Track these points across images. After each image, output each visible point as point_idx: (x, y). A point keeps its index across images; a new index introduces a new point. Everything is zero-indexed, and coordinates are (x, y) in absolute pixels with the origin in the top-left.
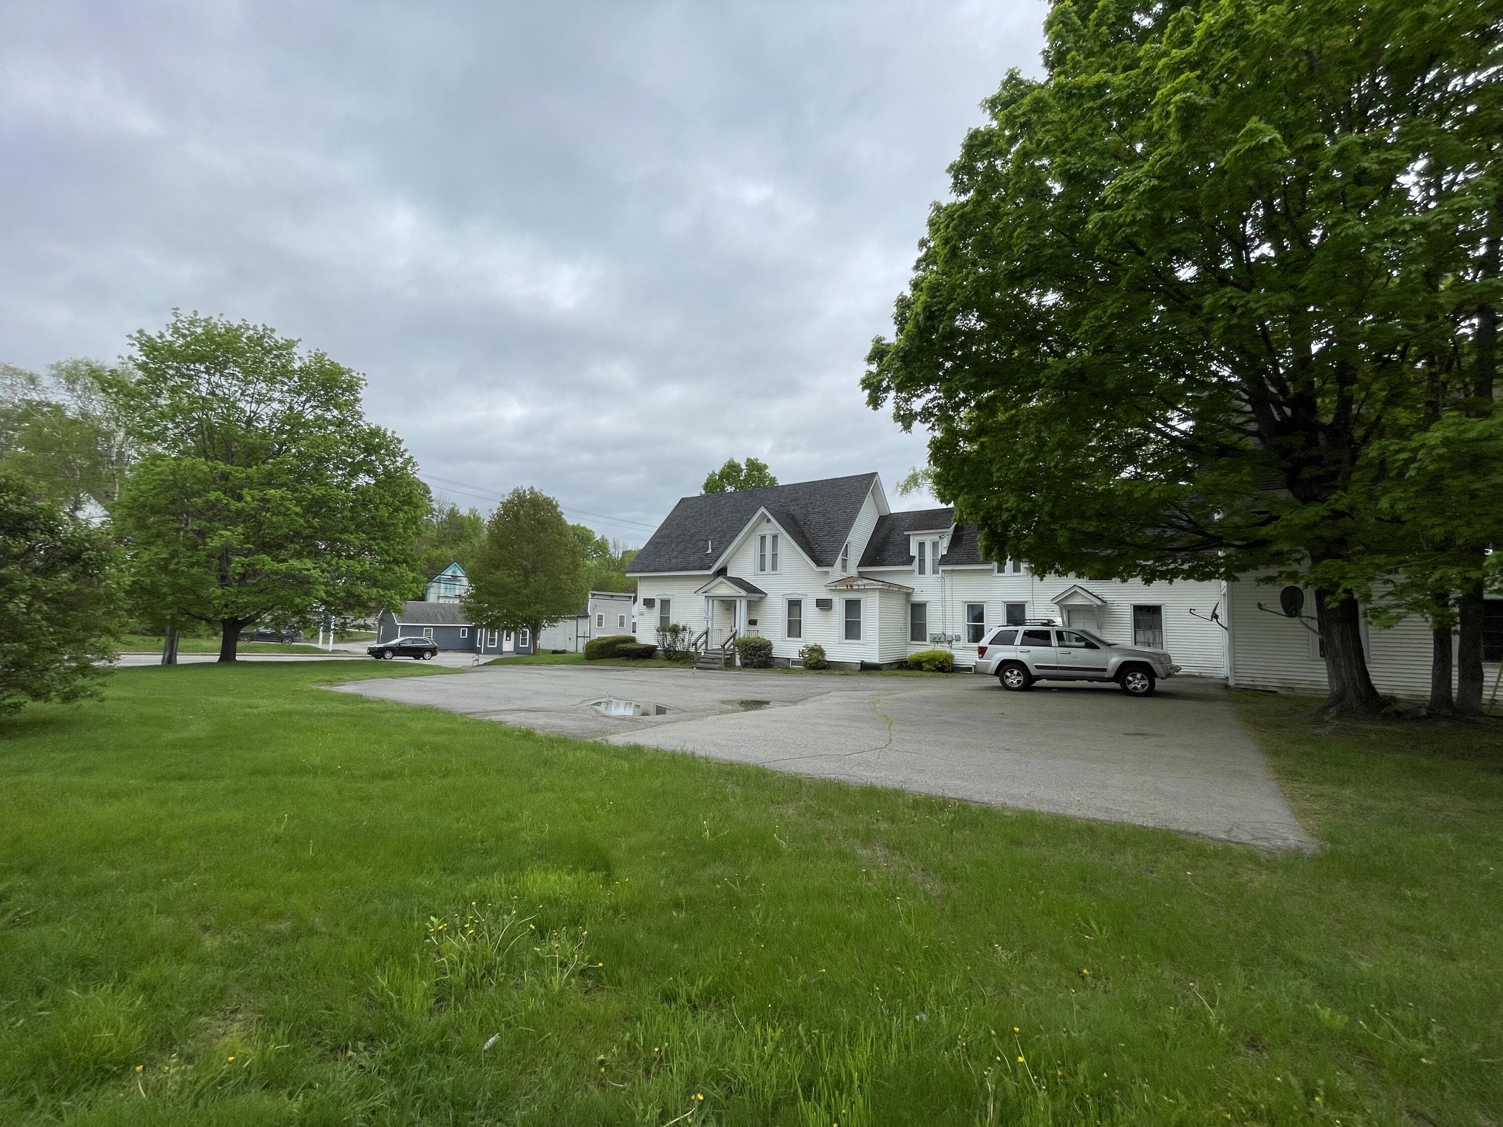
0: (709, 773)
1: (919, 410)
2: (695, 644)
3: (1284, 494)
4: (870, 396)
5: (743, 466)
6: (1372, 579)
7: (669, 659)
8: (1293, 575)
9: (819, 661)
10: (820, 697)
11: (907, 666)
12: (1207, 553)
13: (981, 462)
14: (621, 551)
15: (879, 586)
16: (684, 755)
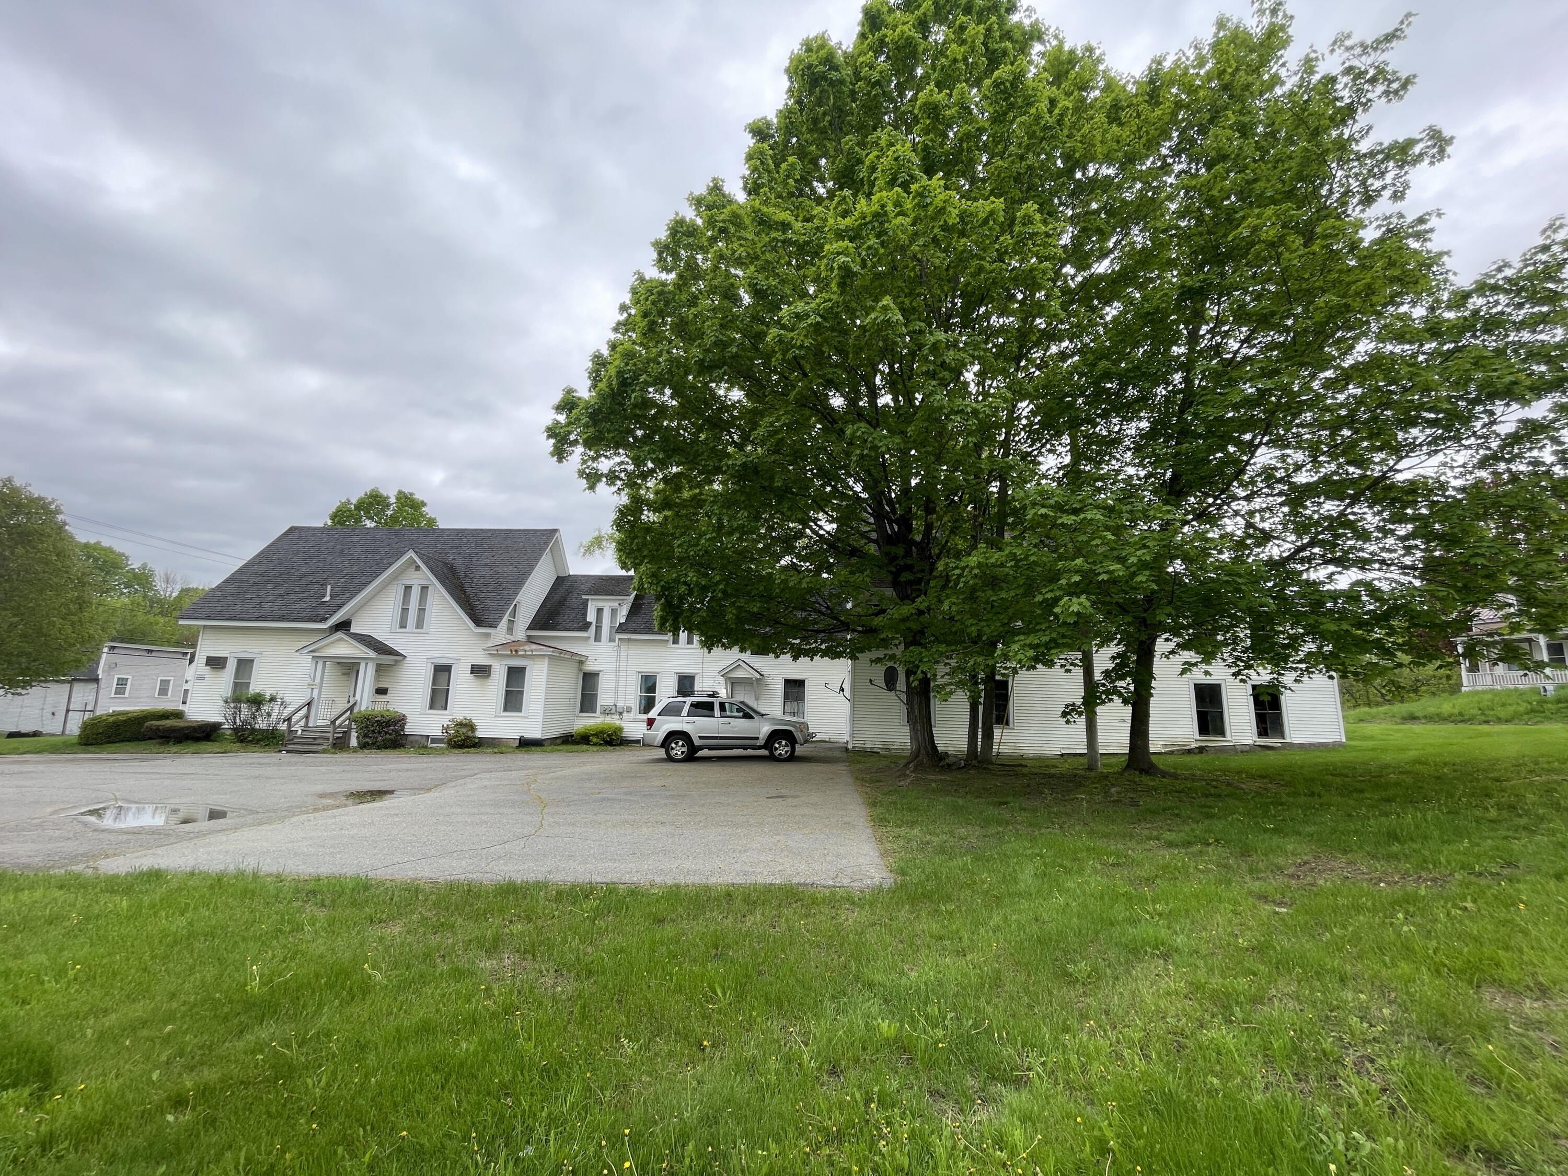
0: (277, 896)
1: (606, 472)
2: (289, 719)
3: (889, 592)
4: (555, 446)
5: (393, 500)
6: (937, 662)
7: (242, 741)
8: (892, 657)
9: (468, 737)
10: (462, 781)
11: (570, 741)
12: (839, 635)
13: (662, 534)
14: (178, 588)
15: (549, 652)
16: (240, 874)
